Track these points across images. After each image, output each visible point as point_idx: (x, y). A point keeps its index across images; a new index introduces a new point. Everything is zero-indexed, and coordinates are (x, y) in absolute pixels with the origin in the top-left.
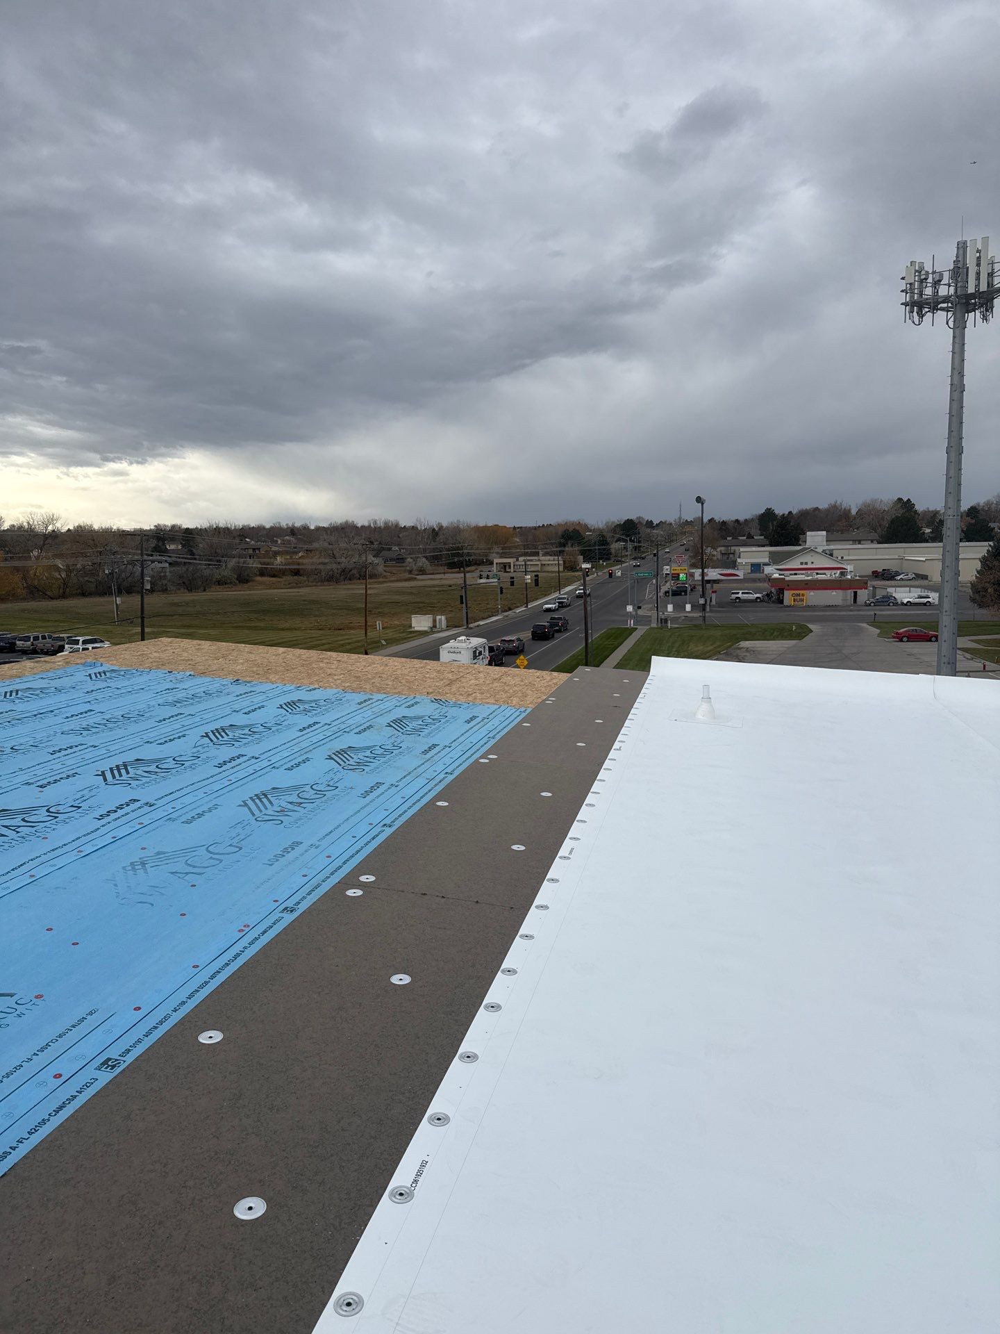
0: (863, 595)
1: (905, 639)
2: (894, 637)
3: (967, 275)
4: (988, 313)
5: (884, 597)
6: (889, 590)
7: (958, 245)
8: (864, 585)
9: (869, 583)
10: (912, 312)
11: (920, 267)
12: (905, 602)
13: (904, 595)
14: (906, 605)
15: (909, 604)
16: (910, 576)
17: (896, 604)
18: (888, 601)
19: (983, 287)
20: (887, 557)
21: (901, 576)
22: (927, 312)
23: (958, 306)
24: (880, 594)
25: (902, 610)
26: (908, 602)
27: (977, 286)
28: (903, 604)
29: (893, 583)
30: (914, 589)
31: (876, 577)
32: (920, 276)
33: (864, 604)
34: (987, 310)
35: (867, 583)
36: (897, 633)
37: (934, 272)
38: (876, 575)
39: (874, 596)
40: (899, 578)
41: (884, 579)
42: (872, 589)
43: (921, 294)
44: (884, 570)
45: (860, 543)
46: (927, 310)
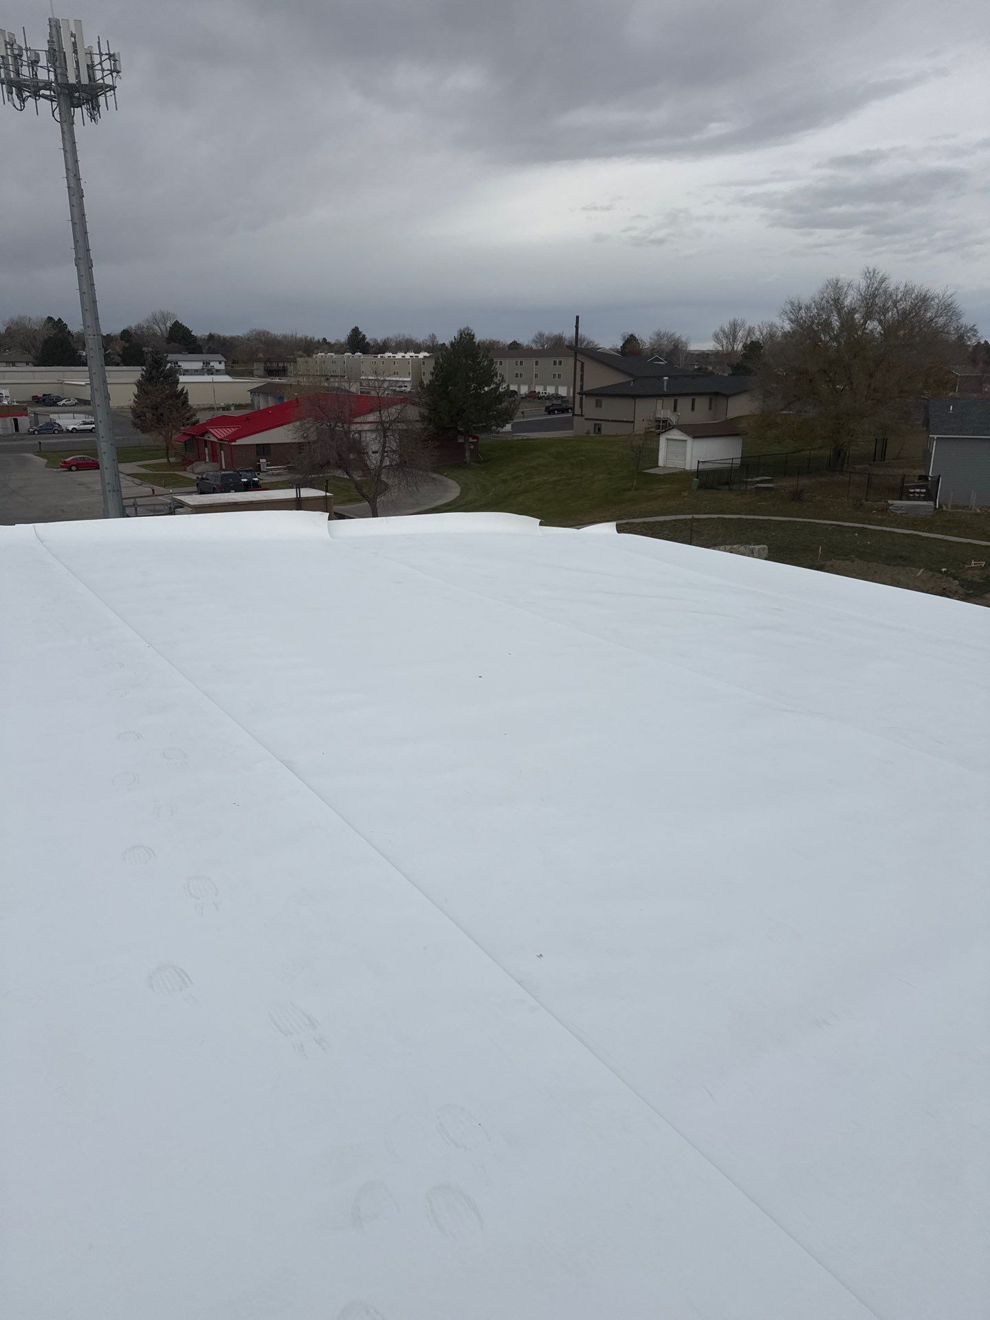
0: (24, 422)
1: (74, 468)
2: (62, 467)
3: (66, 62)
4: (95, 112)
5: (47, 424)
6: (52, 416)
7: (50, 22)
8: (24, 412)
9: (29, 409)
10: (12, 93)
11: (10, 39)
12: (70, 429)
13: (69, 421)
14: (71, 432)
15: (74, 431)
16: (73, 401)
17: (61, 431)
18: (52, 428)
19: (85, 80)
20: (46, 381)
21: (63, 402)
22: (28, 97)
23: (62, 96)
24: (42, 421)
25: (68, 438)
26: (73, 429)
27: (78, 76)
28: (68, 430)
29: (56, 409)
30: (78, 415)
31: (37, 402)
32: (12, 50)
33: (27, 432)
34: (94, 109)
35: (26, 409)
36: (65, 462)
37: (27, 49)
38: (37, 400)
39: (37, 423)
40: (61, 403)
41: (46, 405)
42: (33, 415)
43: (18, 73)
44: (44, 395)
45: (14, 365)
46: (28, 94)
